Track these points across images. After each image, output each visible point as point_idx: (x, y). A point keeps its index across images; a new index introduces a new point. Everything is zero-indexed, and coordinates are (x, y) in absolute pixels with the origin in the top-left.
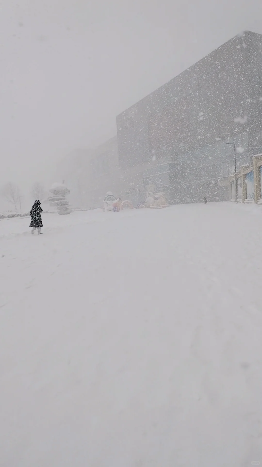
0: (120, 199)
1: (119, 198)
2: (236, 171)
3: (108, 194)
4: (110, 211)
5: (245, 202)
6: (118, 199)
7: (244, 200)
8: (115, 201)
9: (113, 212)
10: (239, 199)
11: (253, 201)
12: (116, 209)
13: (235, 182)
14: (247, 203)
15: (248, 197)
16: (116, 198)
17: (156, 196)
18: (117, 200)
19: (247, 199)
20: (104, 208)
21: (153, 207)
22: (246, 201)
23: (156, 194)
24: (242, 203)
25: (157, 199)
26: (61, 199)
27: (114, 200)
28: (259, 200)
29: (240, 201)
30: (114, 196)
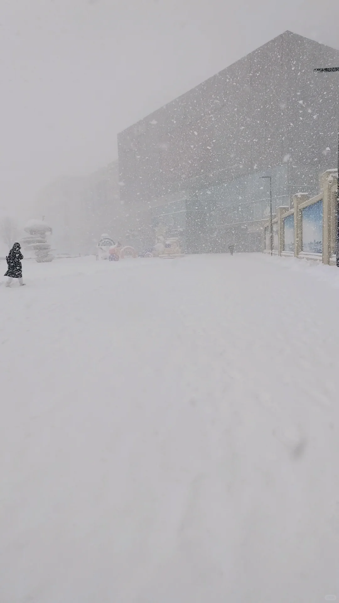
0: (119, 245)
1: (118, 242)
2: (271, 214)
3: (103, 237)
4: (105, 259)
5: (281, 254)
6: (117, 244)
7: (281, 252)
8: (113, 247)
9: (110, 261)
10: (275, 251)
11: (292, 253)
12: (114, 257)
13: (270, 228)
14: (285, 256)
15: (287, 248)
16: (114, 243)
17: (168, 242)
18: (115, 244)
19: (284, 250)
20: (98, 255)
21: (163, 257)
22: (283, 253)
23: (168, 239)
24: (278, 255)
25: (168, 246)
26: (40, 242)
27: (111, 245)
28: (300, 253)
29: (275, 253)
30: (112, 240)
